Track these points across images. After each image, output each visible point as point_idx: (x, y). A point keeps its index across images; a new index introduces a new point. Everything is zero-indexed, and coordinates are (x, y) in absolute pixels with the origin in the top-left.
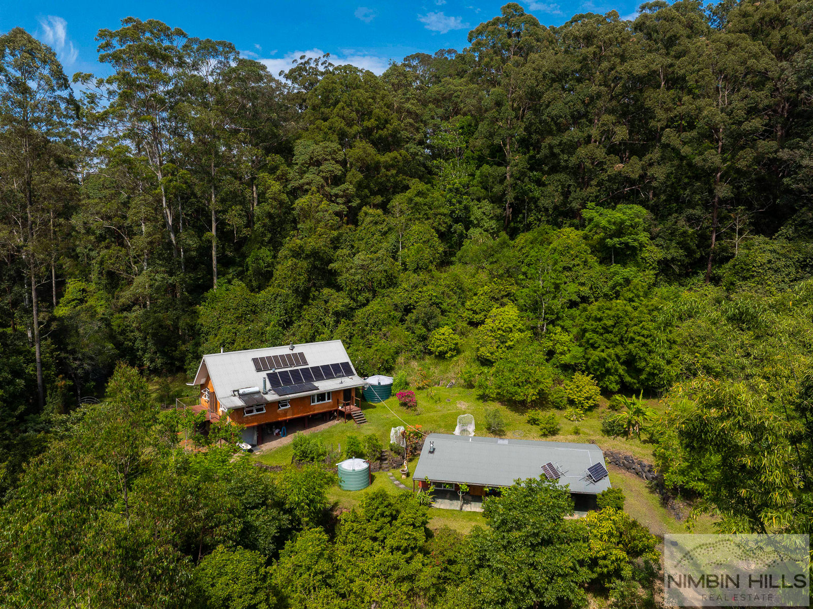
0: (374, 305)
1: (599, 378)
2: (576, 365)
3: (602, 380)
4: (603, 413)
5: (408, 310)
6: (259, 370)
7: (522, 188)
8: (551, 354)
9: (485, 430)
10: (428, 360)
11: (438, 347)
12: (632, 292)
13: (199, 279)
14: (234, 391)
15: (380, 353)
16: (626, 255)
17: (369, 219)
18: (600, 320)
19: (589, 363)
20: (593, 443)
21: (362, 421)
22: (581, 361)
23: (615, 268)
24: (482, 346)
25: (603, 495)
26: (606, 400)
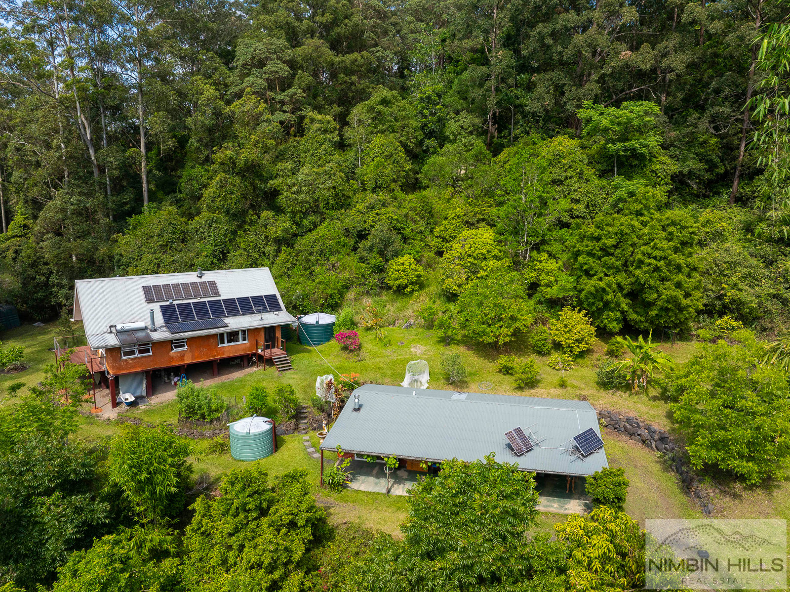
0: (321, 230)
1: (594, 315)
2: (565, 299)
3: (599, 318)
4: (598, 360)
5: (362, 236)
6: (150, 300)
7: (507, 95)
8: (533, 287)
9: (443, 381)
10: (385, 296)
11: (396, 280)
12: (641, 203)
13: (126, 204)
14: (111, 327)
15: (323, 286)
16: (631, 166)
17: (316, 126)
18: (598, 239)
19: (582, 295)
20: (584, 399)
21: (286, 367)
22: (572, 293)
23: (617, 179)
24: (448, 277)
25: (595, 479)
26: (603, 344)
